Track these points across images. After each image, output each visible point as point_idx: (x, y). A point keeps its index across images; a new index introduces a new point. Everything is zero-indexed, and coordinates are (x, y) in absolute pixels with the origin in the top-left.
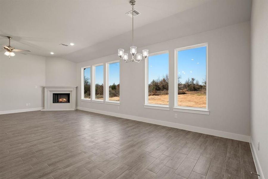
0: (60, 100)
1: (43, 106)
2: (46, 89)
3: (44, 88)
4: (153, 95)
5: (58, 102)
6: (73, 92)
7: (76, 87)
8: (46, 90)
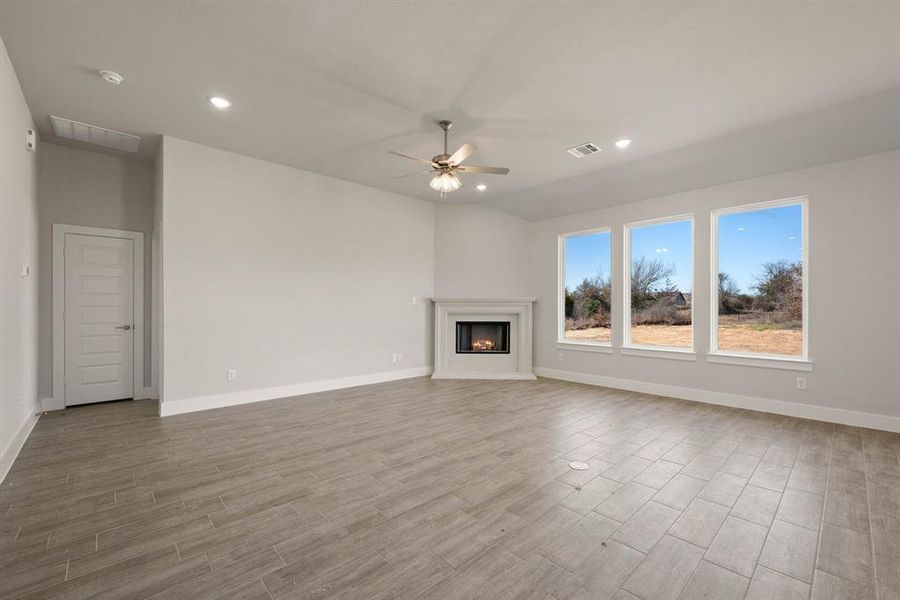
0: (475, 345)
1: (432, 362)
2: (439, 308)
3: (433, 303)
4: (597, 326)
5: (469, 349)
6: (523, 318)
7: (534, 299)
8: (439, 310)
